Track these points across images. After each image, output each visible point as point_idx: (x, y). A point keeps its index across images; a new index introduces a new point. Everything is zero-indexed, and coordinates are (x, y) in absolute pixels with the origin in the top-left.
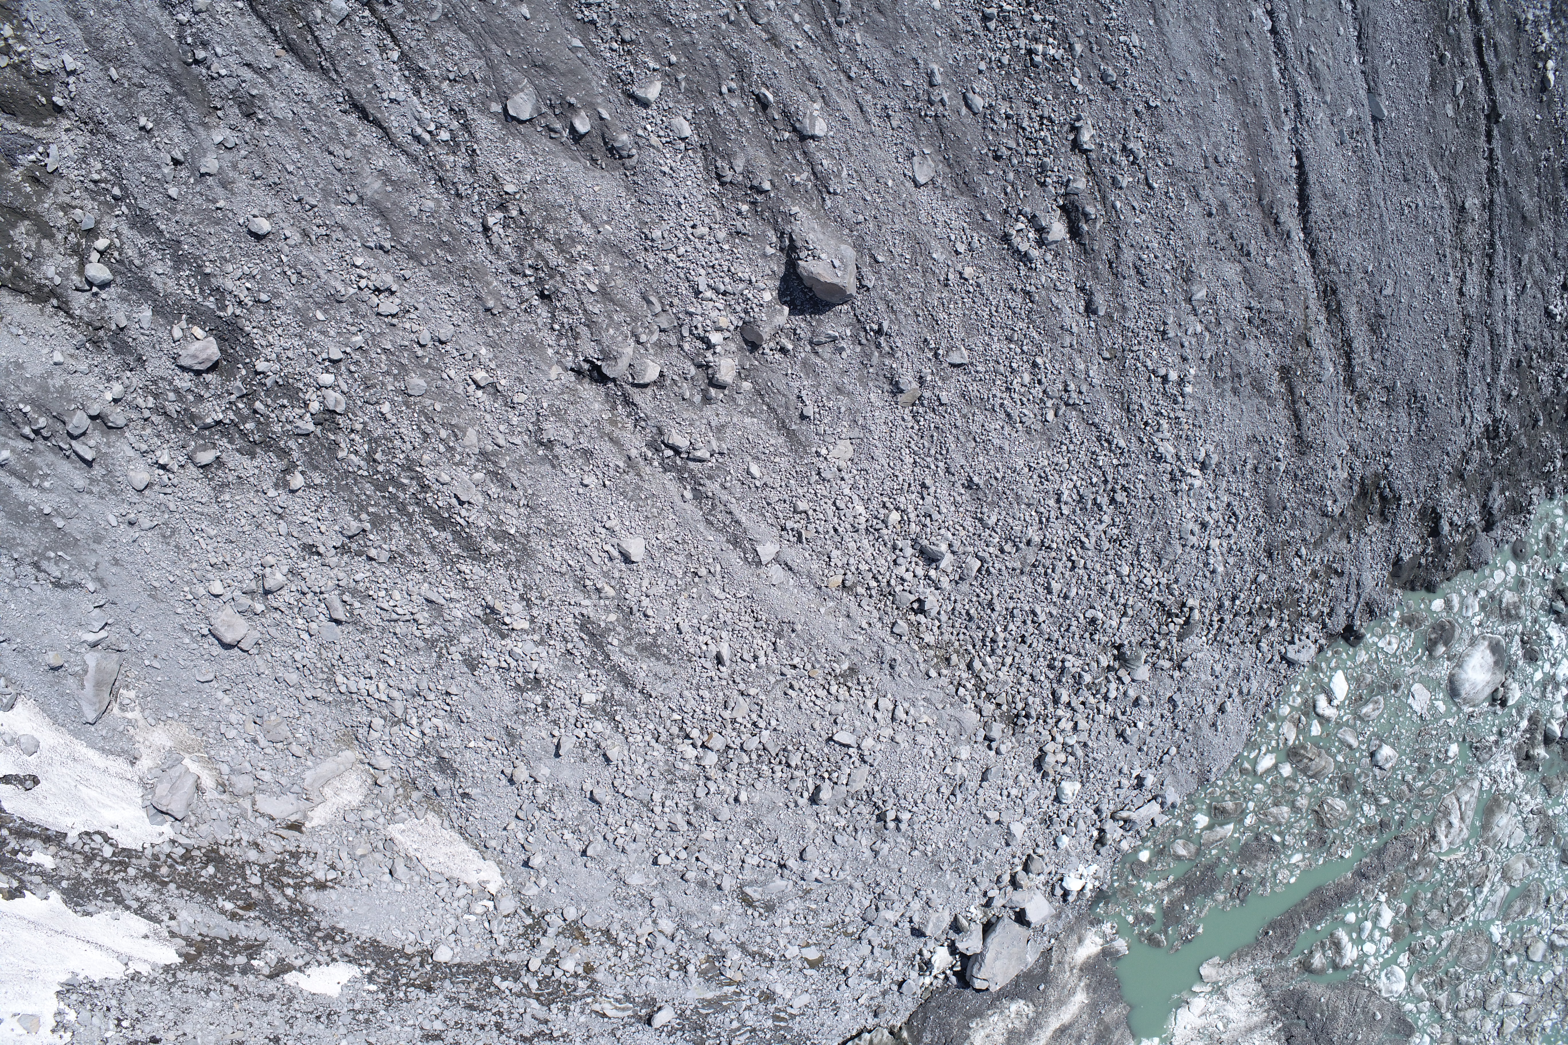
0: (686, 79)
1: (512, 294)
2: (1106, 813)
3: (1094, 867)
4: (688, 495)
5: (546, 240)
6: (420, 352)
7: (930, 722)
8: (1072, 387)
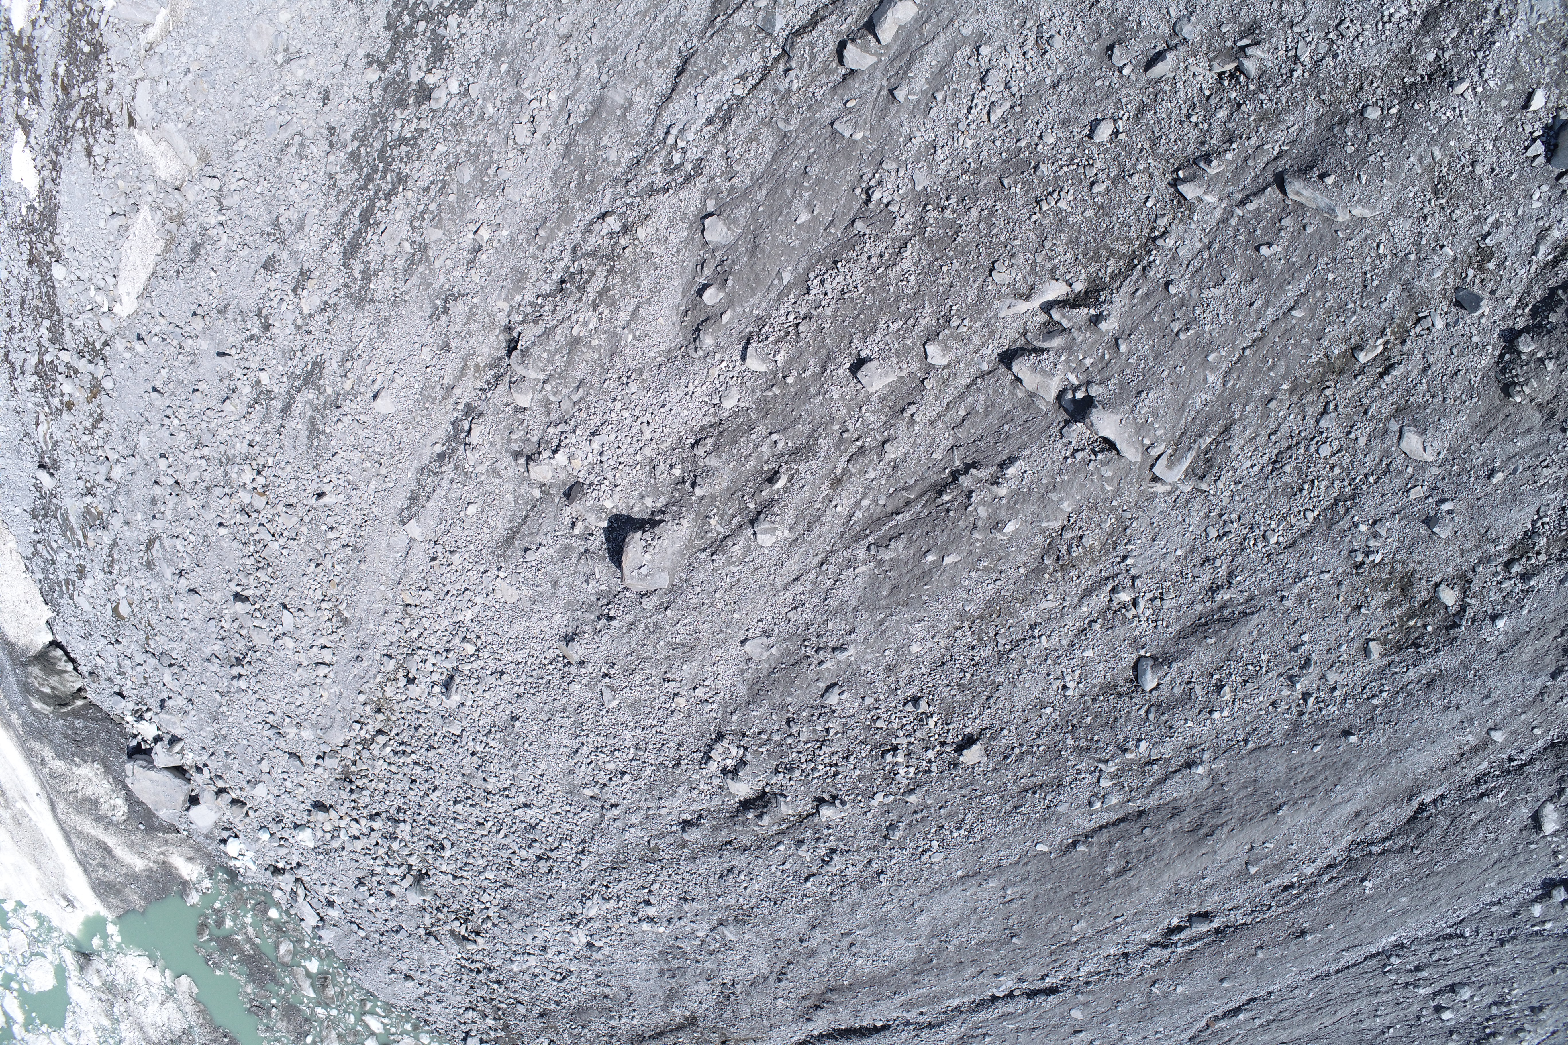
0: (776, 396)
1: (556, 252)
2: (301, 873)
3: (254, 867)
4: (438, 449)
5: (607, 277)
6: (491, 171)
7: (323, 700)
8: (616, 812)
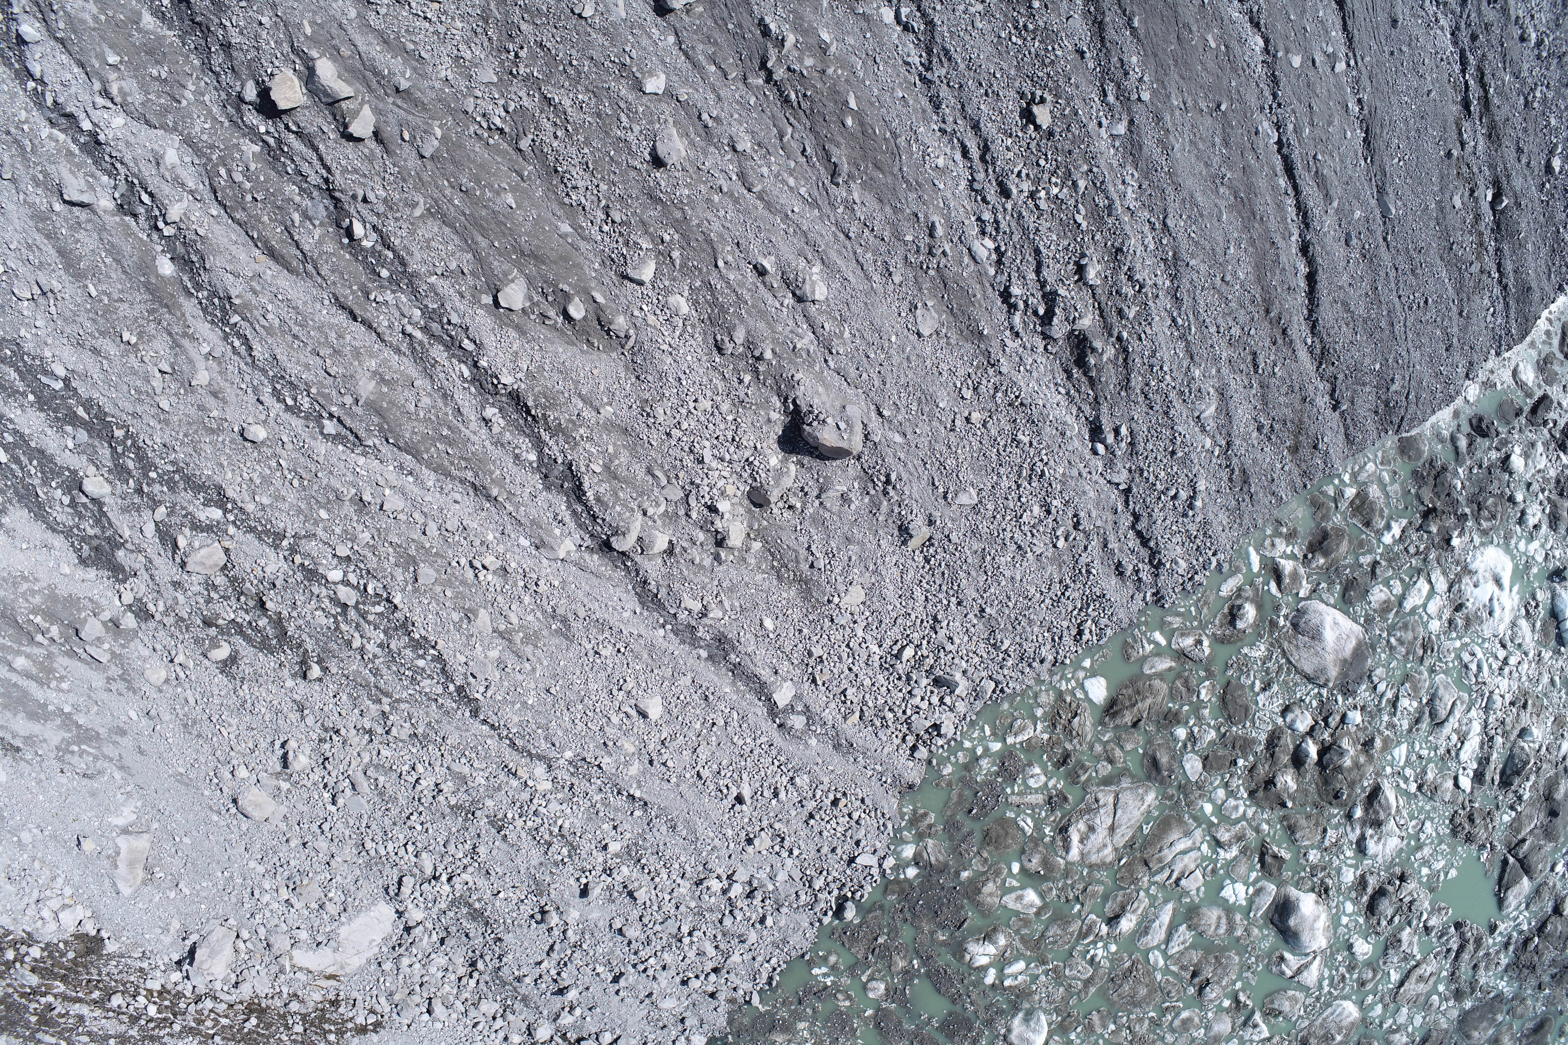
0: (681, 256)
4: (703, 653)
6: (427, 543)
8: (1082, 514)
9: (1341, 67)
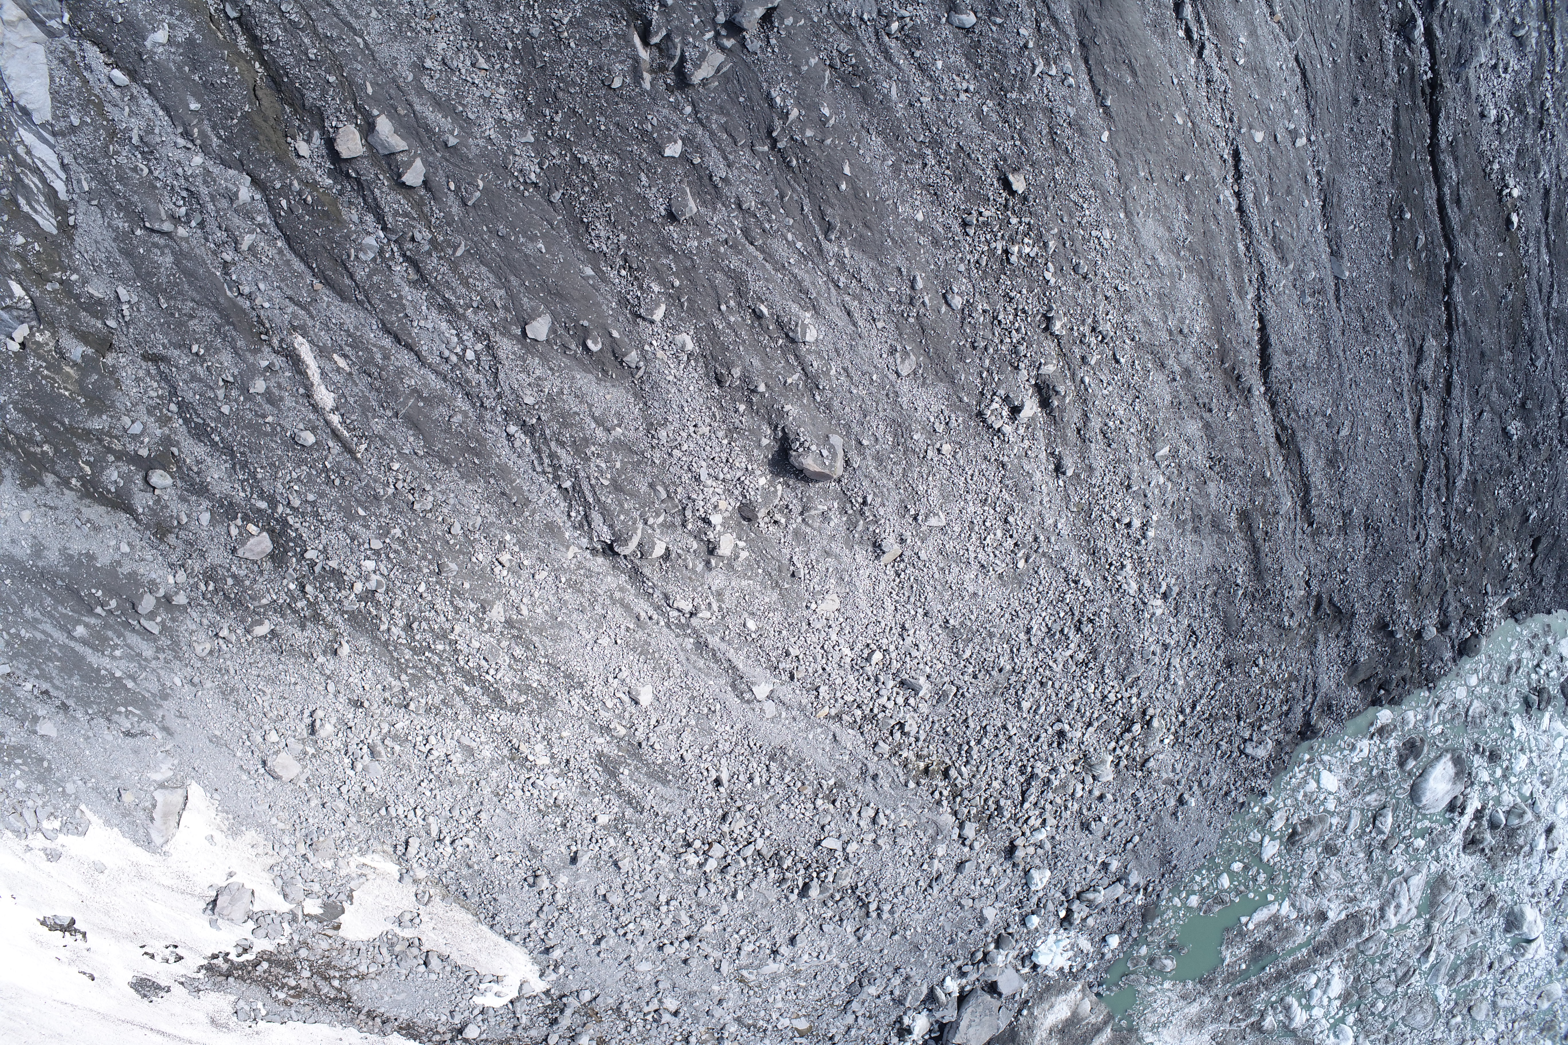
0: (689, 300)
2: (1072, 894)
6: (452, 540)
7: (910, 826)
8: (1041, 539)
9: (1302, 142)
